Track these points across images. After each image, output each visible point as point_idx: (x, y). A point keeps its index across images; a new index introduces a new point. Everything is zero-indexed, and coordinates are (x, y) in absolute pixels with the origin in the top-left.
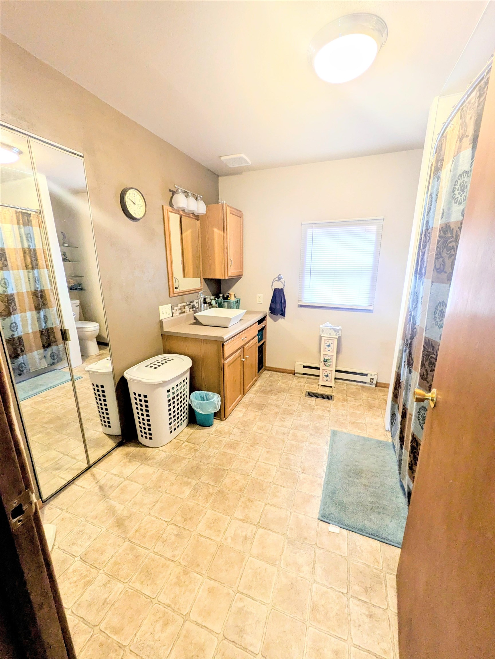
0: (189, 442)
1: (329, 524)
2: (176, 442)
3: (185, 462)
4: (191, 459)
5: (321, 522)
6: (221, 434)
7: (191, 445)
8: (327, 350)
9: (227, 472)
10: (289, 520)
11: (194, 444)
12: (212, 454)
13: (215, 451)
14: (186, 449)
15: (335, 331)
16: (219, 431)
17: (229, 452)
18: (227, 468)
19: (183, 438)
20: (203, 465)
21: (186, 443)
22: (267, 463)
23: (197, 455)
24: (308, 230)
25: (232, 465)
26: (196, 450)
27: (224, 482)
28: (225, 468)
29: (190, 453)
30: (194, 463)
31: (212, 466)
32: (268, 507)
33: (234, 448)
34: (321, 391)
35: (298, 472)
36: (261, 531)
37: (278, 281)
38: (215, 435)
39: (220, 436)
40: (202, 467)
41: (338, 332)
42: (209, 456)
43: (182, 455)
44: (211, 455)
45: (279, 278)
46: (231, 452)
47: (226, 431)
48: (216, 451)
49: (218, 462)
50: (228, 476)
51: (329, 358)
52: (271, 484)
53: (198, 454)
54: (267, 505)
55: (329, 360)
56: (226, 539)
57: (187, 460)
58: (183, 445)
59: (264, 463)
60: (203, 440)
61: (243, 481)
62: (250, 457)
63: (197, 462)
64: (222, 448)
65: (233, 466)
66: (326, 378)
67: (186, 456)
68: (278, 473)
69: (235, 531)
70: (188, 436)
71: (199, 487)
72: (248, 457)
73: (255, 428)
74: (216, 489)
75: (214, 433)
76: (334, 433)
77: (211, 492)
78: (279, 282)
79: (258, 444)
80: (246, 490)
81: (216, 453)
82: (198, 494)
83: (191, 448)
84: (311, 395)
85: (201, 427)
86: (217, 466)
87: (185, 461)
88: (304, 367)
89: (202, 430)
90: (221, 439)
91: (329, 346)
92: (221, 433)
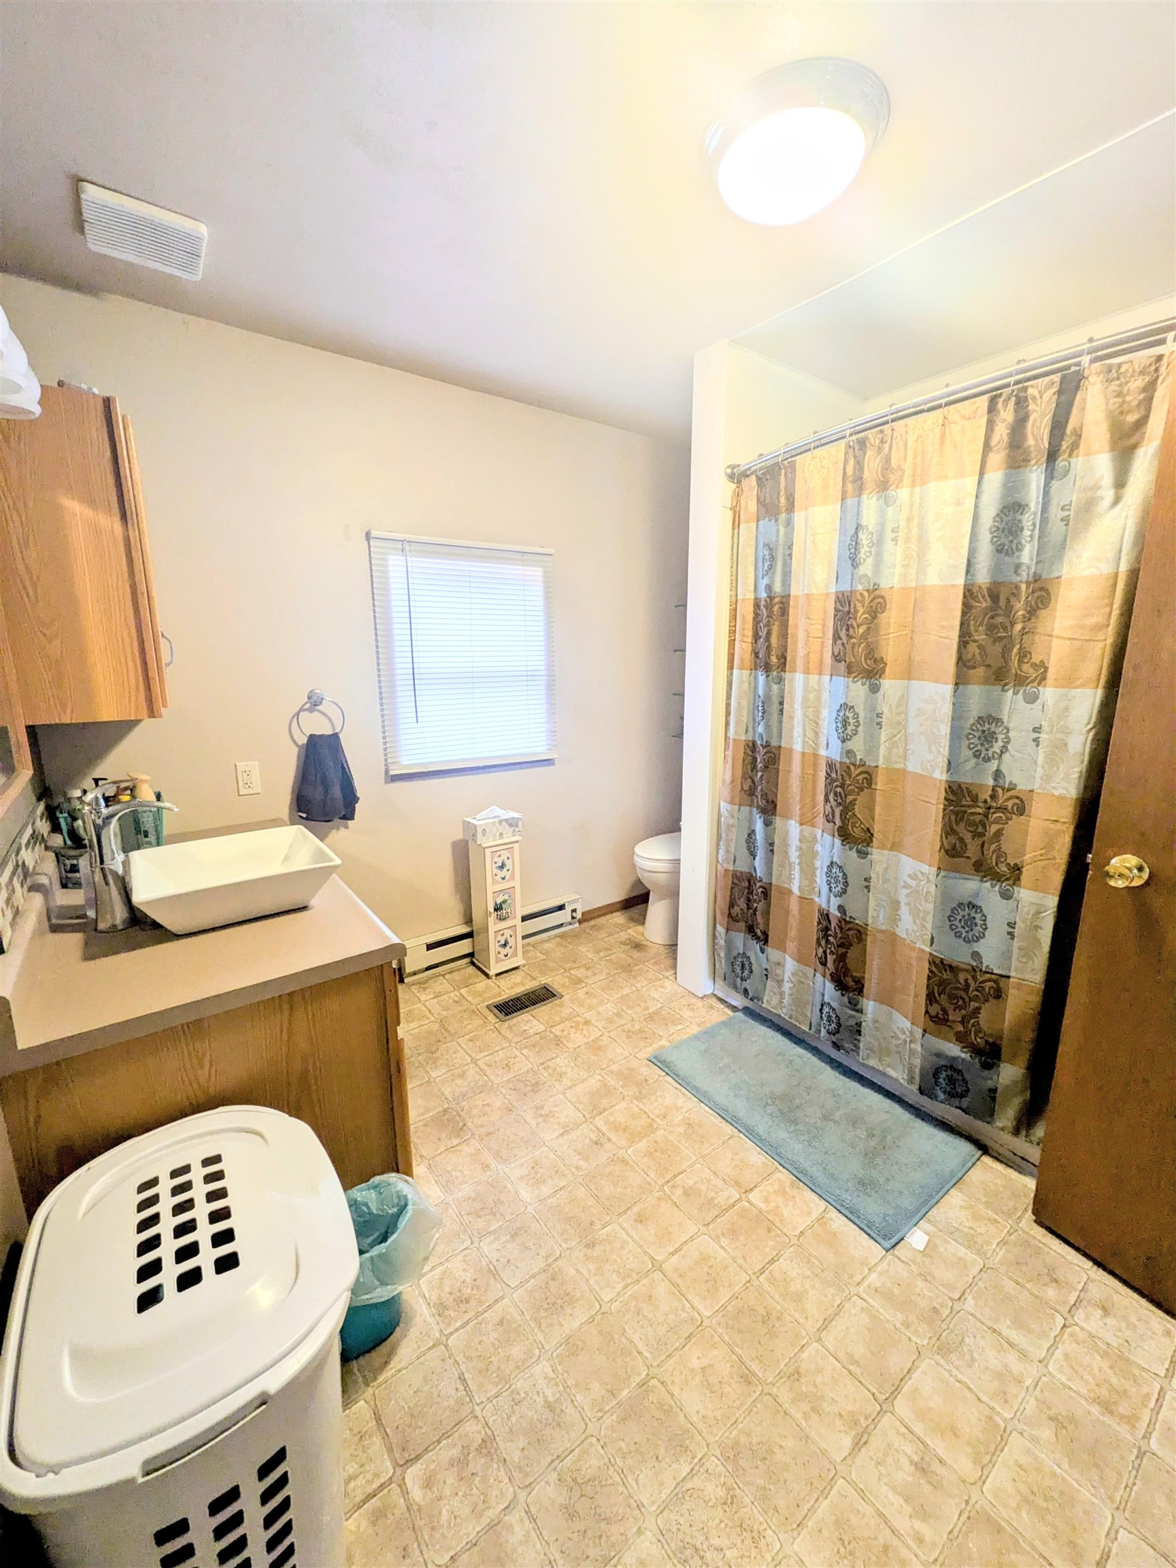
0: (418, 1457)
1: (903, 1239)
2: (364, 1524)
3: (519, 1533)
4: (522, 1495)
5: (896, 1251)
6: (473, 1303)
7: (446, 1452)
8: (498, 878)
9: (654, 1382)
10: (878, 1311)
11: (446, 1435)
12: (548, 1393)
13: (537, 1369)
14: (447, 1492)
15: (511, 825)
16: (450, 1301)
17: (576, 1325)
18: (639, 1374)
19: (371, 1467)
20: (579, 1460)
21: (413, 1475)
22: (677, 1245)
23: (516, 1456)
24: (390, 557)
25: (636, 1347)
26: (487, 1446)
27: (695, 1419)
28: (638, 1379)
29: (485, 1480)
30: (548, 1492)
31: (608, 1421)
32: (829, 1339)
33: (568, 1299)
34: (512, 988)
35: (739, 1200)
36: (901, 1406)
37: (311, 710)
38: (459, 1324)
39: (478, 1315)
40: (592, 1464)
41: (517, 826)
42: (550, 1406)
43: (471, 1530)
44: (551, 1399)
45: (314, 702)
46: (574, 1321)
47: (468, 1276)
48: (542, 1369)
49: (597, 1389)
50: (676, 1391)
51: (506, 897)
52: (755, 1283)
53: (512, 1450)
54: (821, 1339)
55: (505, 901)
56: (920, 1540)
57: (513, 1518)
58: (417, 1494)
59: (672, 1254)
60: (449, 1388)
61: (716, 1352)
62: (634, 1275)
63: (555, 1476)
64: (540, 1337)
65: (641, 1347)
66: (504, 951)
67: (491, 1513)
68: (725, 1242)
69: (894, 1489)
70: (377, 1442)
71: (681, 1535)
72: (629, 1281)
73: (526, 1194)
74: (713, 1464)
75: (449, 1324)
76: (659, 1062)
77: (721, 1492)
78: (316, 713)
79: (592, 1223)
80: (754, 1367)
81: (551, 1375)
82: (708, 1555)
83: (461, 1462)
84: (508, 1008)
85: (373, 1354)
86: (615, 1403)
87: (518, 1529)
88: (430, 947)
89: (395, 1364)
90: (492, 1316)
91: (502, 867)
92: (467, 1301)
